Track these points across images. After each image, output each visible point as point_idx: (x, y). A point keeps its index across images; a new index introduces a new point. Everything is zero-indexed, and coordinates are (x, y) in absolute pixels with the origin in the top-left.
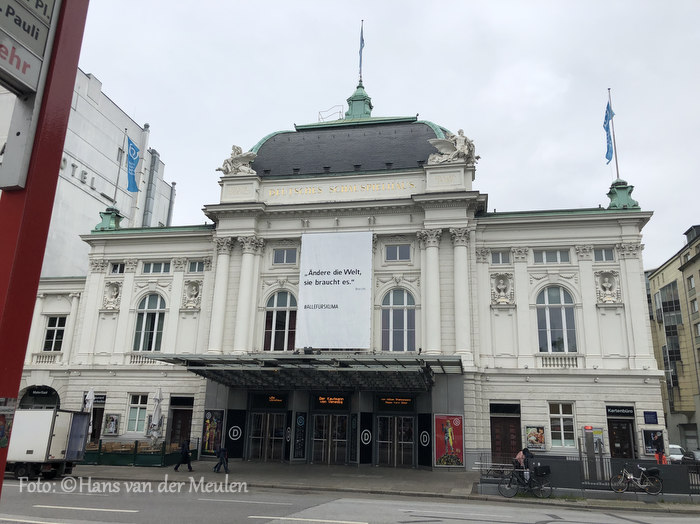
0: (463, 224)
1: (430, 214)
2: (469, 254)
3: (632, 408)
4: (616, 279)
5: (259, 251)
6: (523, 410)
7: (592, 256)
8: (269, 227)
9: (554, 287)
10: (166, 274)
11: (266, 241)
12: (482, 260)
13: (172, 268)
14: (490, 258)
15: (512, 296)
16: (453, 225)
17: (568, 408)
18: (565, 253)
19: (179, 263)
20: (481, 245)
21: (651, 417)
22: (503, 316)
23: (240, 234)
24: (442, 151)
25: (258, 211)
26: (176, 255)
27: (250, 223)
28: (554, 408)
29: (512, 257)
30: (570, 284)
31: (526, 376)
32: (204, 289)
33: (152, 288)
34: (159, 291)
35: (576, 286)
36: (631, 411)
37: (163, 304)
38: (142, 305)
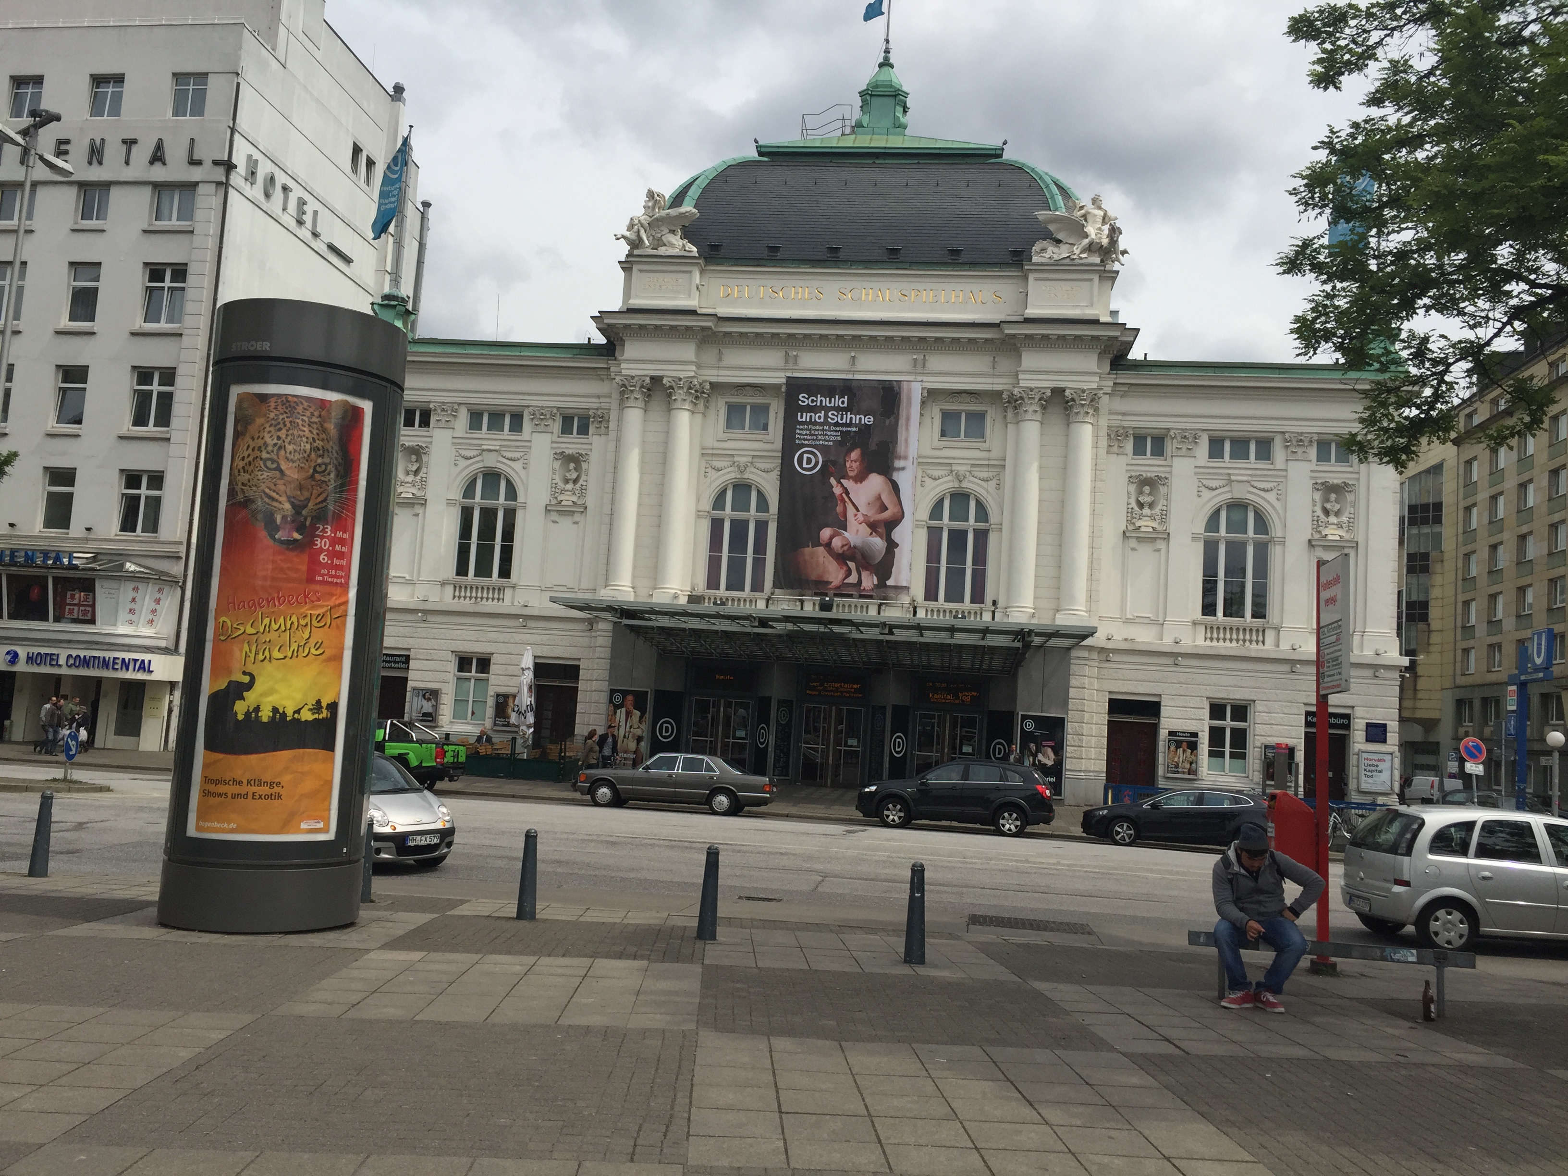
0: (1091, 383)
1: (1031, 360)
2: (1096, 436)
3: (1347, 717)
4: (1350, 497)
5: (701, 407)
6: (1164, 711)
7: (1313, 452)
8: (720, 359)
9: (1238, 507)
10: (515, 436)
11: (714, 386)
12: (1115, 449)
13: (527, 425)
14: (1129, 446)
15: (1164, 517)
16: (1070, 383)
17: (1241, 711)
18: (1265, 448)
19: (541, 416)
20: (1117, 420)
21: (1376, 732)
22: (1145, 550)
23: (669, 372)
24: (1060, 236)
25: (703, 329)
26: (536, 402)
27: (687, 351)
28: (1217, 710)
29: (1170, 447)
30: (1268, 502)
31: (1175, 657)
32: (593, 470)
33: (491, 461)
34: (503, 467)
35: (1277, 505)
36: (1345, 722)
37: (512, 493)
38: (469, 491)
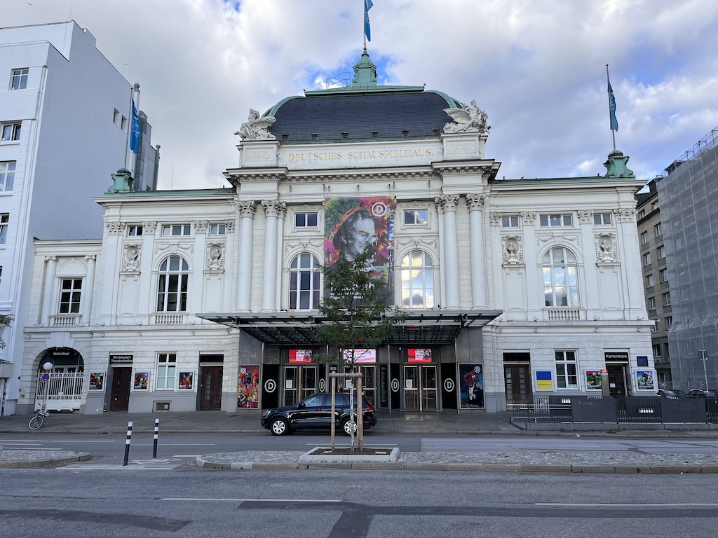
0: (479, 191)
1: (449, 180)
2: (483, 218)
3: (626, 354)
5: (281, 215)
6: (532, 358)
7: (592, 219)
8: (291, 191)
9: (558, 248)
10: (186, 236)
11: (288, 204)
12: (494, 224)
13: (192, 230)
14: (500, 222)
15: (521, 256)
16: (470, 192)
17: (571, 355)
18: (568, 219)
19: (199, 225)
20: (493, 210)
21: (642, 361)
22: (514, 273)
23: (264, 198)
25: (281, 175)
26: (197, 218)
27: (272, 186)
28: (559, 355)
29: (521, 221)
30: (573, 245)
31: (536, 327)
32: (228, 253)
33: (174, 250)
34: (180, 253)
35: (578, 247)
36: (626, 357)
37: (185, 266)
38: (163, 267)
